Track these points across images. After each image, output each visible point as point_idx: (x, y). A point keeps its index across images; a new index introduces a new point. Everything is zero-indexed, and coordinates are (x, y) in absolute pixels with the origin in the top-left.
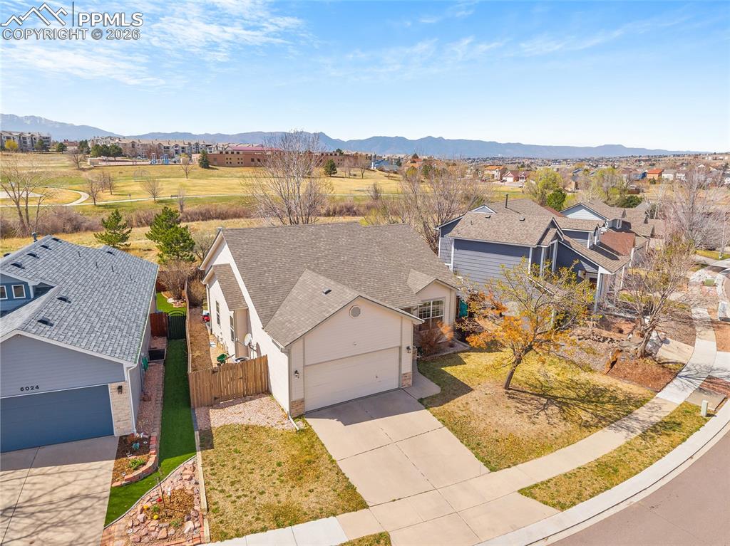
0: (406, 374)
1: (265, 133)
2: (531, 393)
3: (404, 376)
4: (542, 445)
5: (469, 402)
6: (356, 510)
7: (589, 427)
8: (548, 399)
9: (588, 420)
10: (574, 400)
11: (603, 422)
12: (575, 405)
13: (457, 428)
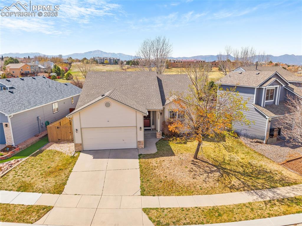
0: (140, 141)
1: (203, 56)
2: (210, 164)
3: (139, 142)
4: (187, 190)
5: (166, 160)
6: (54, 193)
7: (233, 188)
8: (218, 168)
9: (235, 184)
10: (238, 172)
11: (246, 188)
12: (235, 175)
13: (145, 171)
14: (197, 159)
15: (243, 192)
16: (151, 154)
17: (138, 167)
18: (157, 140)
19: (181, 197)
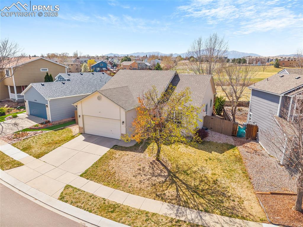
2: (167, 169)
3: (122, 135)
4: (117, 184)
6: (35, 157)
8: (169, 175)
10: (186, 185)
13: (104, 159)
14: (158, 160)
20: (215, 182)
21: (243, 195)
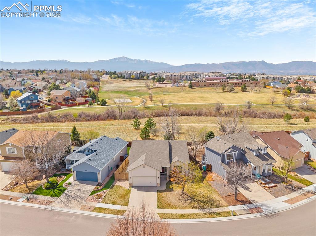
2: (188, 196)
3: (158, 184)
4: (175, 207)
5: (169, 194)
6: (125, 206)
7: (194, 207)
8: (191, 198)
9: (196, 206)
10: (199, 201)
11: (199, 208)
12: (197, 202)
13: (159, 198)
14: (183, 193)
15: (198, 209)
16: (163, 190)
17: (157, 196)
18: (167, 182)
19: (172, 210)
20: (208, 197)
21: (219, 199)
